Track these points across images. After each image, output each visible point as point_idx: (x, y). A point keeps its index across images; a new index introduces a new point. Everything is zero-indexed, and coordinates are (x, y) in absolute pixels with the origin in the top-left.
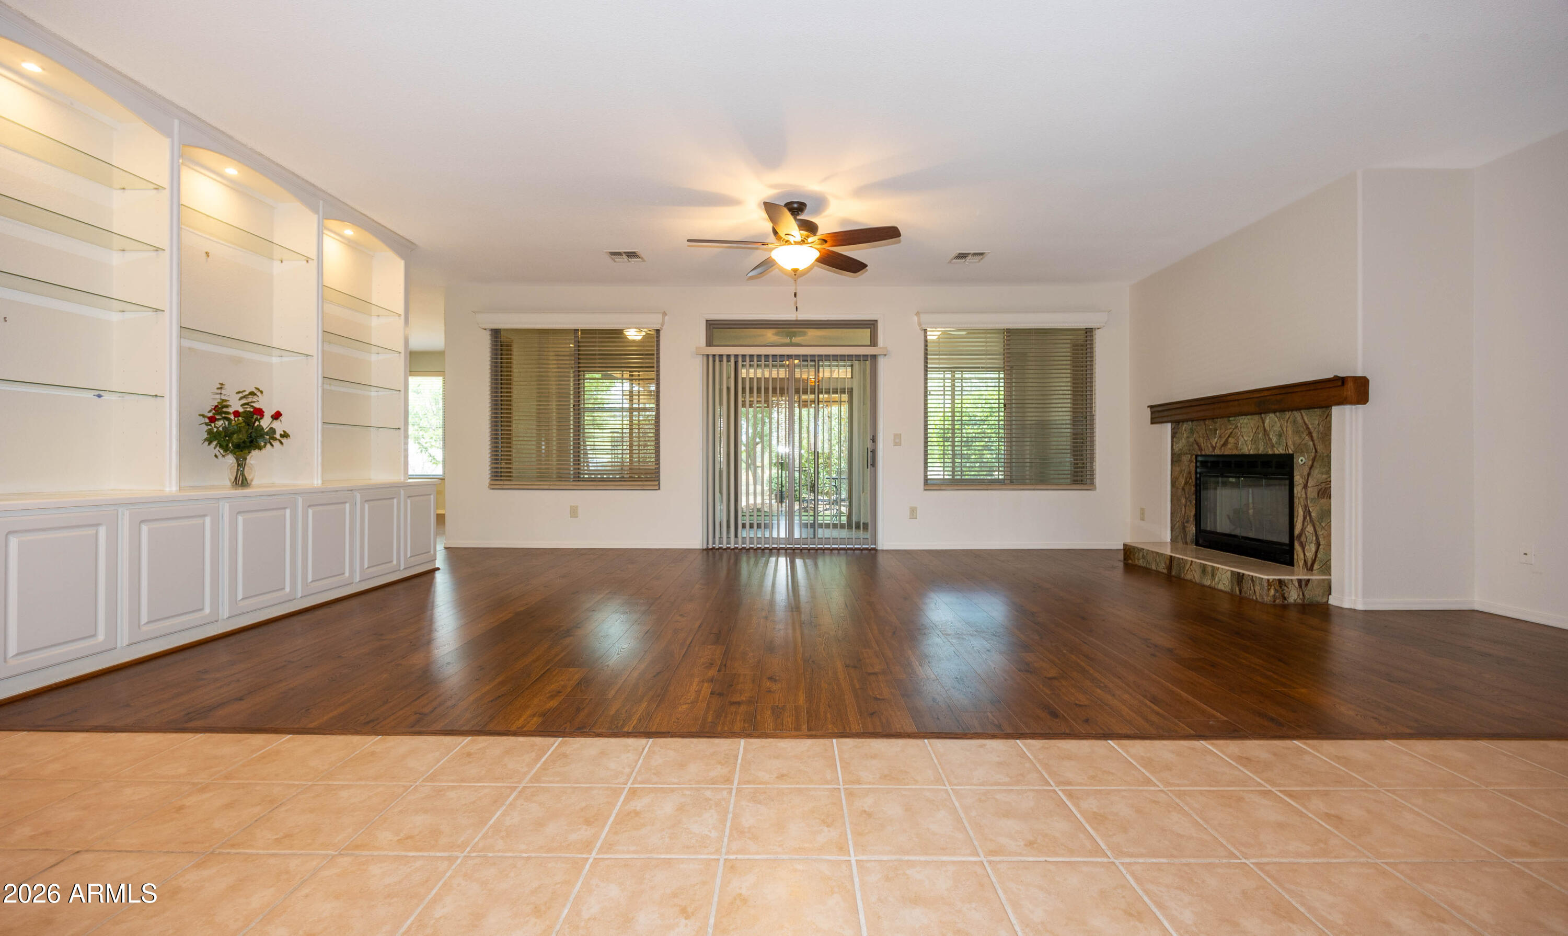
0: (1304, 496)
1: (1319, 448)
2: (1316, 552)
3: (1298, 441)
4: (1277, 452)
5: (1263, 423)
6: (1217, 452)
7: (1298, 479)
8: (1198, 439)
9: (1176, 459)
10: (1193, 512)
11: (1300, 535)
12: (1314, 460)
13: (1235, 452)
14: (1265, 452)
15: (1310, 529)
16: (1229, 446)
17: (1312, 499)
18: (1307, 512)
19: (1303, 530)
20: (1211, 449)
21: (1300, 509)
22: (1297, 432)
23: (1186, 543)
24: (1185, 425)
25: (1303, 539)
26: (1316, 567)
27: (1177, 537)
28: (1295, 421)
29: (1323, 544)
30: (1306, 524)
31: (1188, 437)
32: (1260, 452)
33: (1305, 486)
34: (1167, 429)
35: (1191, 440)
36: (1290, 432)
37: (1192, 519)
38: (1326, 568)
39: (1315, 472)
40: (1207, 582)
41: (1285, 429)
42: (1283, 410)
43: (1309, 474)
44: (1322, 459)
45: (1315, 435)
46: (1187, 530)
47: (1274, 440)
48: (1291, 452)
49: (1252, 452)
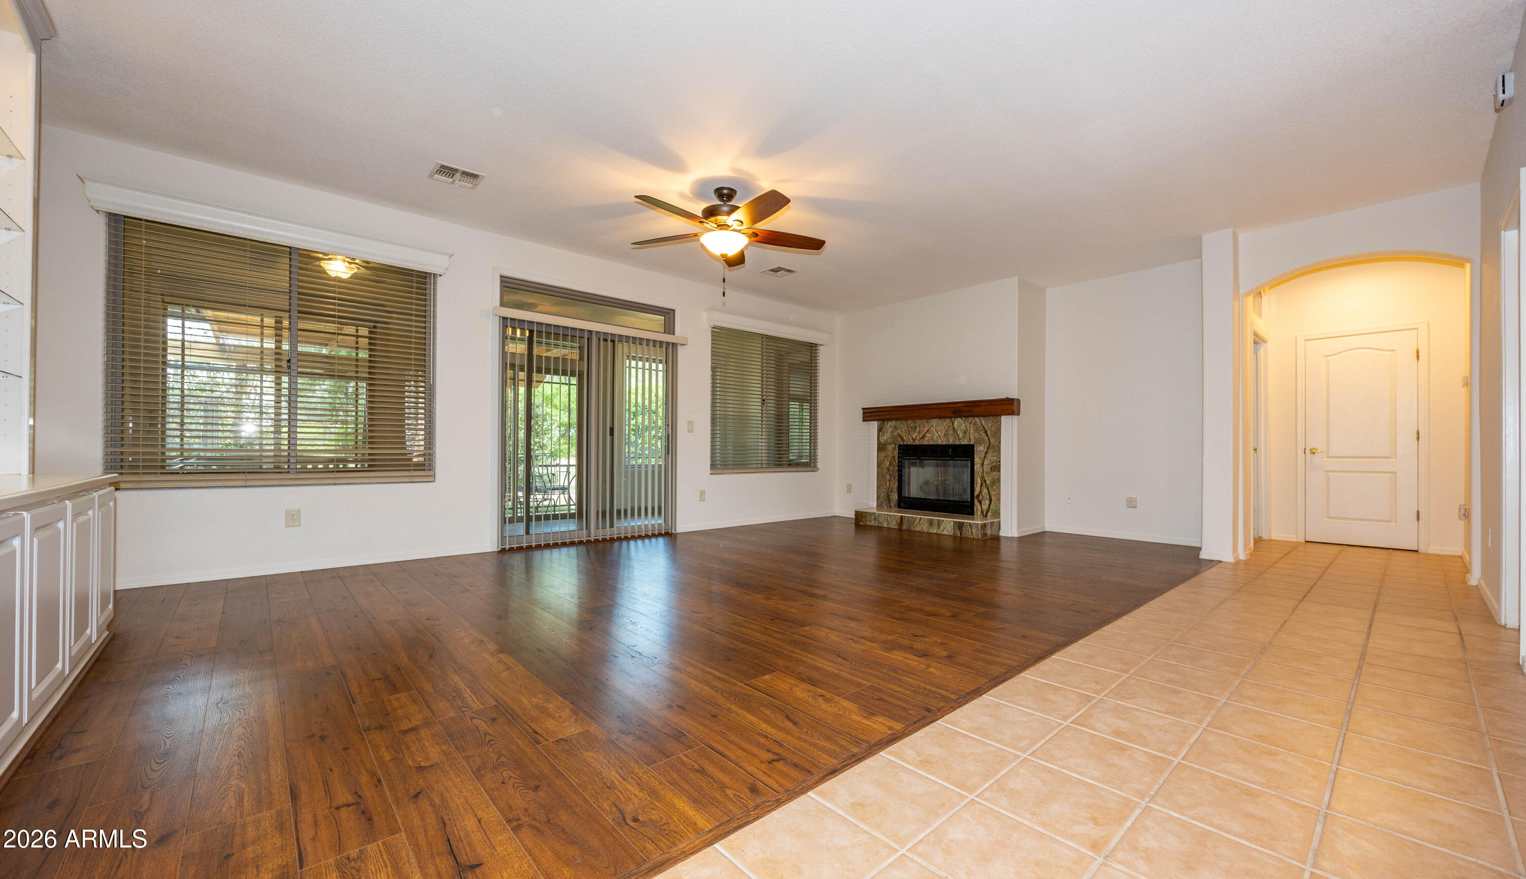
0: (981, 470)
1: (992, 440)
2: (990, 505)
3: (977, 436)
4: (962, 443)
5: (953, 424)
6: (917, 443)
7: (977, 460)
8: (901, 434)
9: (881, 447)
10: (896, 485)
11: (978, 496)
12: (988, 448)
13: (931, 443)
14: (954, 443)
15: (985, 491)
16: (927, 438)
17: (987, 473)
18: (983, 481)
19: (980, 492)
20: (912, 441)
21: (979, 479)
22: (977, 430)
23: (890, 507)
24: (890, 423)
25: (981, 498)
26: (989, 514)
27: (882, 504)
28: (975, 424)
29: (994, 499)
30: (982, 488)
31: (892, 432)
32: (950, 443)
33: (982, 465)
34: (874, 425)
35: (895, 434)
36: (972, 431)
37: (895, 490)
38: (997, 514)
39: (989, 456)
40: (934, 530)
41: (968, 429)
42: (967, 417)
43: (985, 457)
44: (995, 447)
45: (989, 433)
46: (891, 497)
47: (961, 435)
48: (972, 443)
49: (944, 443)
